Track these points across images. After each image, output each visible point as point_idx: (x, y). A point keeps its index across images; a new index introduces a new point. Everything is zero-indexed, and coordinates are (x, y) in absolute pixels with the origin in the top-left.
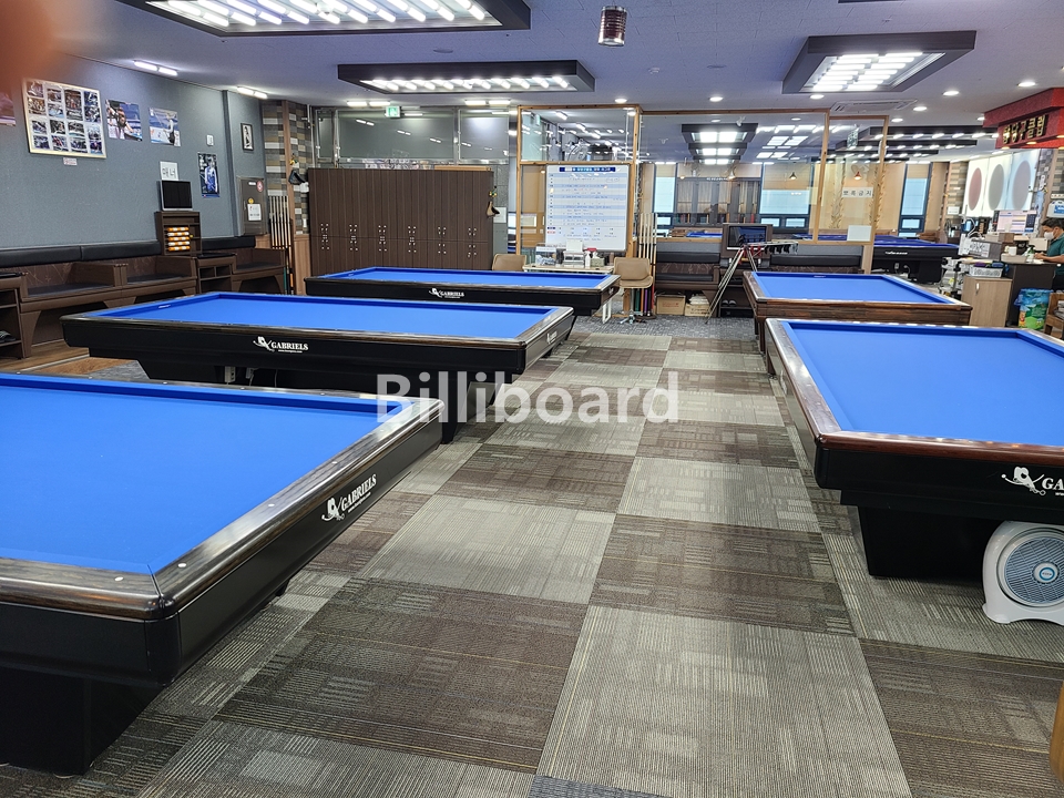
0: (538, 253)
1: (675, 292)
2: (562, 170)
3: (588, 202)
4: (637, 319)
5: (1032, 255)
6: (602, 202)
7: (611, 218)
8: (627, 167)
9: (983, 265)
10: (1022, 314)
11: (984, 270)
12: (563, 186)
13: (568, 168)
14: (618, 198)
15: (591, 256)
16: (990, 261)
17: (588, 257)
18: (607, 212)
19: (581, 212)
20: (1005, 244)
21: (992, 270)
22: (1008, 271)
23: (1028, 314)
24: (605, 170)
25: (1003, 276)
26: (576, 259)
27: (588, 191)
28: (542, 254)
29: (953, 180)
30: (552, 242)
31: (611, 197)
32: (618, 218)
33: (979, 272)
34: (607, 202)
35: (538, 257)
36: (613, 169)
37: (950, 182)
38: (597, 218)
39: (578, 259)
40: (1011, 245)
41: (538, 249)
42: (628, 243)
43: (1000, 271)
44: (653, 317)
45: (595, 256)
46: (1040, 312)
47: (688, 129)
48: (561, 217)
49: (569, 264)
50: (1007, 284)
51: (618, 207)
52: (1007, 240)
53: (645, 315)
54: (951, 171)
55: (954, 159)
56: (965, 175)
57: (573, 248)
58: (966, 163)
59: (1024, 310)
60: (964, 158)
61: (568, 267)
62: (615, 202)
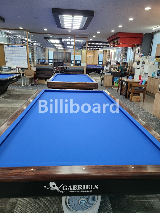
0: (3, 68)
1: (42, 78)
2: (8, 46)
3: (16, 55)
4: (32, 85)
5: (116, 70)
6: (20, 55)
7: (23, 59)
8: (26, 46)
9: (107, 72)
10: (115, 83)
11: (107, 73)
12: (9, 50)
13: (10, 46)
14: (24, 54)
15: (18, 69)
16: (109, 71)
17: (17, 69)
18: (22, 58)
19: (15, 58)
20: (111, 67)
21: (109, 73)
22: (112, 73)
23: (116, 83)
24: (20, 47)
25: (111, 74)
26: (14, 70)
27: (16, 52)
28: (5, 69)
29: (108, 54)
30: (8, 65)
31: (22, 54)
32: (25, 59)
33: (106, 74)
34: (22, 55)
35: (3, 69)
36: (22, 47)
37: (107, 55)
38: (19, 59)
39: (15, 70)
40: (112, 68)
41: (3, 67)
42: (28, 66)
43: (110, 73)
44: (37, 84)
45: (20, 69)
46: (118, 82)
47: (46, 38)
48: (9, 59)
49: (12, 71)
50: (112, 76)
51: (25, 57)
52: (112, 67)
53: (34, 84)
54: (107, 52)
55: (107, 50)
56: (110, 53)
57: (13, 67)
58: (110, 51)
59: (115, 82)
60: (109, 50)
61: (12, 72)
62: (24, 55)
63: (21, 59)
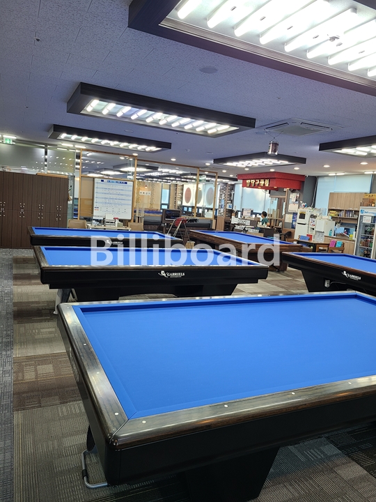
2: (102, 181)
3: (114, 197)
6: (121, 197)
7: (125, 204)
8: (132, 183)
12: (103, 188)
13: (105, 180)
14: (128, 196)
17: (117, 222)
18: (123, 202)
19: (111, 201)
24: (122, 183)
26: (111, 222)
27: (115, 192)
31: (125, 195)
32: (128, 205)
35: (94, 221)
36: (126, 183)
37: (177, 192)
38: (119, 204)
41: (93, 218)
42: (132, 216)
43: (259, 230)
48: (101, 203)
51: (128, 200)
54: (178, 188)
56: (183, 190)
57: (109, 217)
58: (183, 186)
61: (107, 226)
62: (127, 198)
63: (122, 205)
